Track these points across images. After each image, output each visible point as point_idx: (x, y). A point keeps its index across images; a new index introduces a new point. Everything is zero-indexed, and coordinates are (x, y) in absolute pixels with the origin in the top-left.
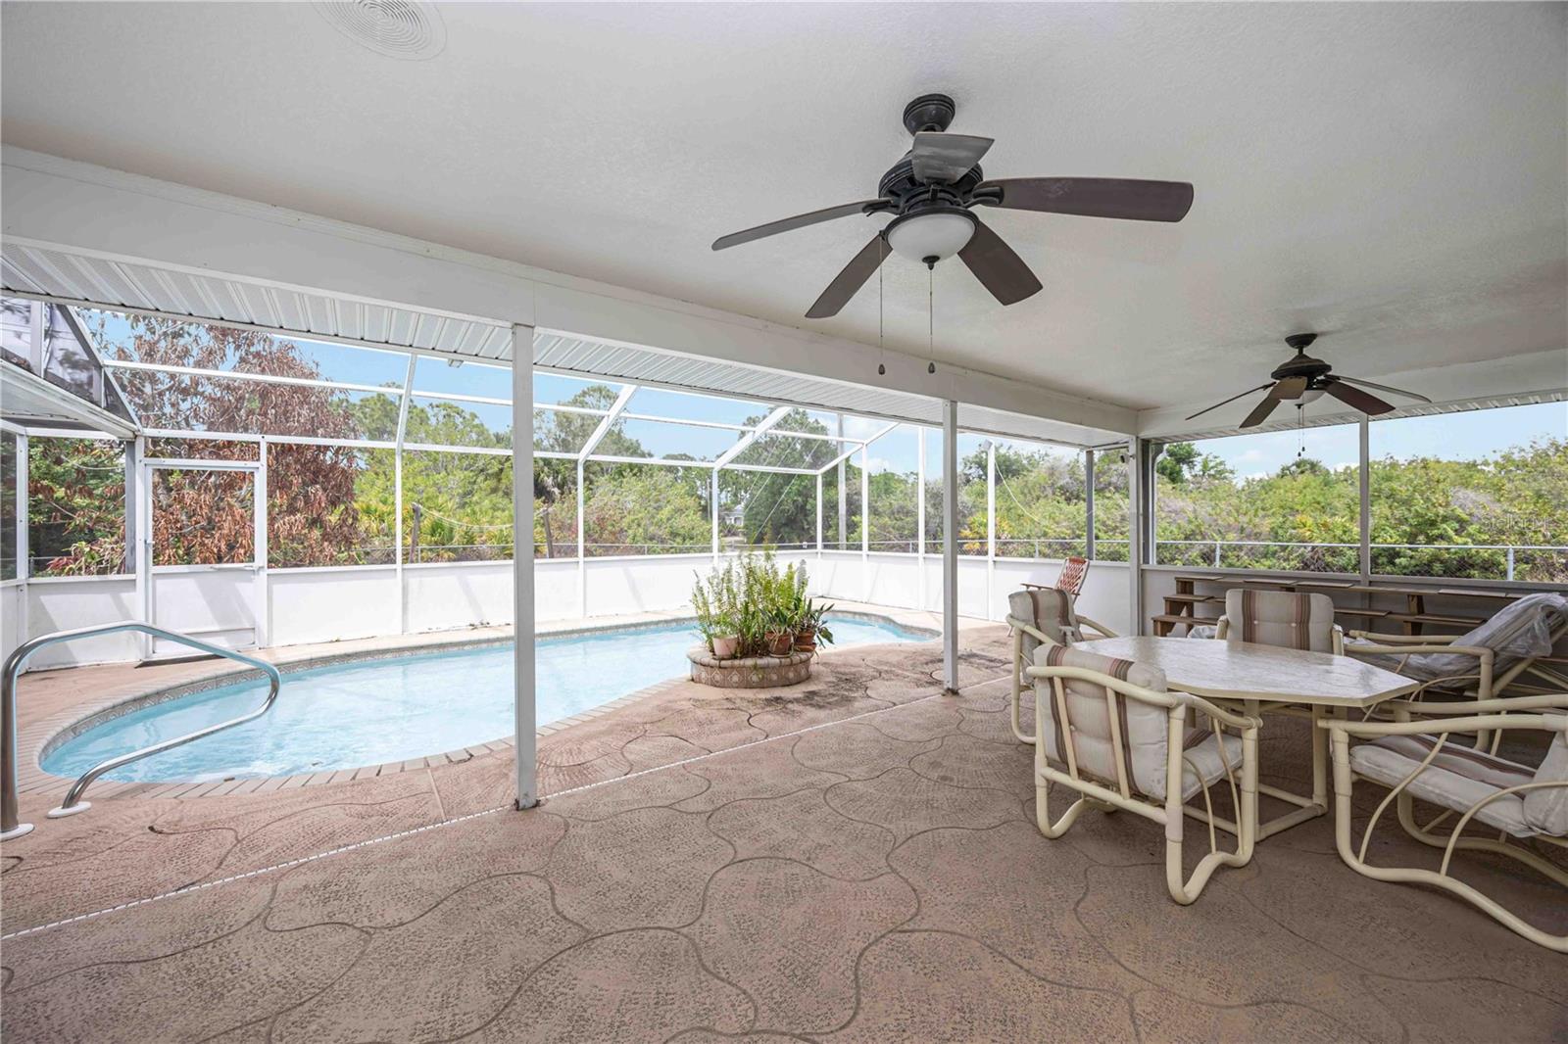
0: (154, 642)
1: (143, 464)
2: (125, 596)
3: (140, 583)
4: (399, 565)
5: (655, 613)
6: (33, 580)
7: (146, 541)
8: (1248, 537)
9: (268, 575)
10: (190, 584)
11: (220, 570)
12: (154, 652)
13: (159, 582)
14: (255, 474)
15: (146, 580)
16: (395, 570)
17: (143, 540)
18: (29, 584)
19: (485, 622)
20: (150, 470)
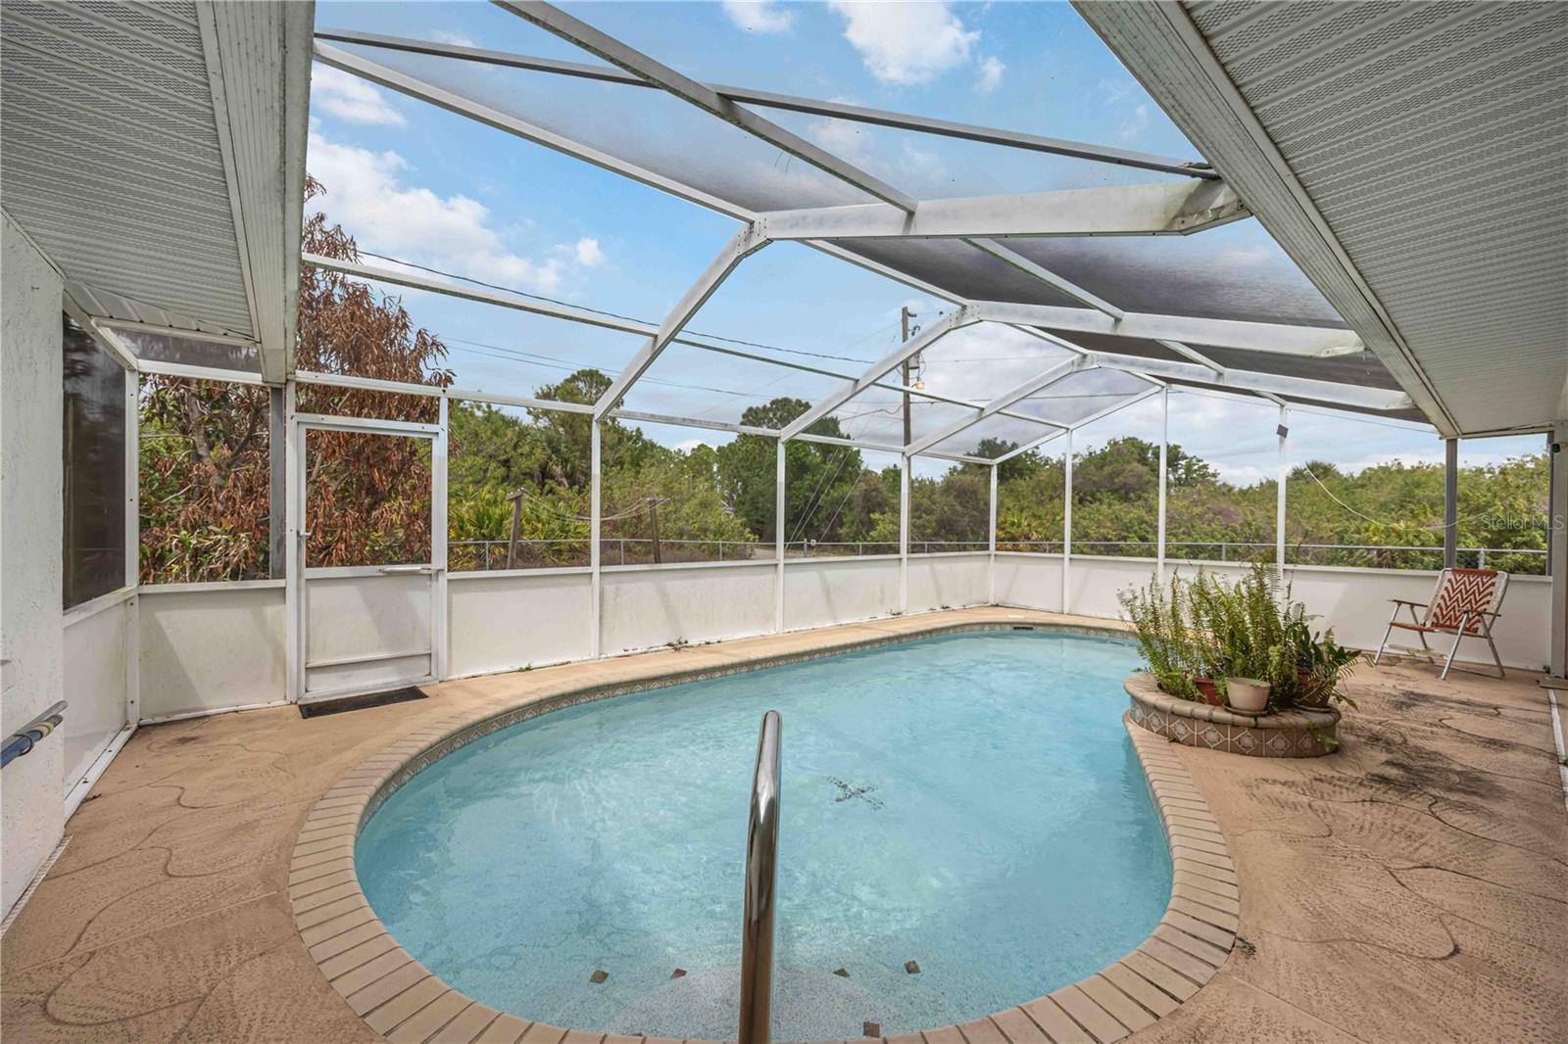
0: (307, 676)
1: (294, 421)
2: (271, 610)
3: (291, 593)
4: (595, 567)
5: (859, 627)
6: (148, 589)
7: (298, 533)
8: (1312, 541)
9: (449, 581)
10: (350, 595)
11: (390, 574)
12: (307, 691)
13: (316, 593)
14: (434, 442)
15: (299, 590)
16: (591, 574)
17: (295, 531)
18: (140, 595)
19: (683, 641)
20: (303, 429)
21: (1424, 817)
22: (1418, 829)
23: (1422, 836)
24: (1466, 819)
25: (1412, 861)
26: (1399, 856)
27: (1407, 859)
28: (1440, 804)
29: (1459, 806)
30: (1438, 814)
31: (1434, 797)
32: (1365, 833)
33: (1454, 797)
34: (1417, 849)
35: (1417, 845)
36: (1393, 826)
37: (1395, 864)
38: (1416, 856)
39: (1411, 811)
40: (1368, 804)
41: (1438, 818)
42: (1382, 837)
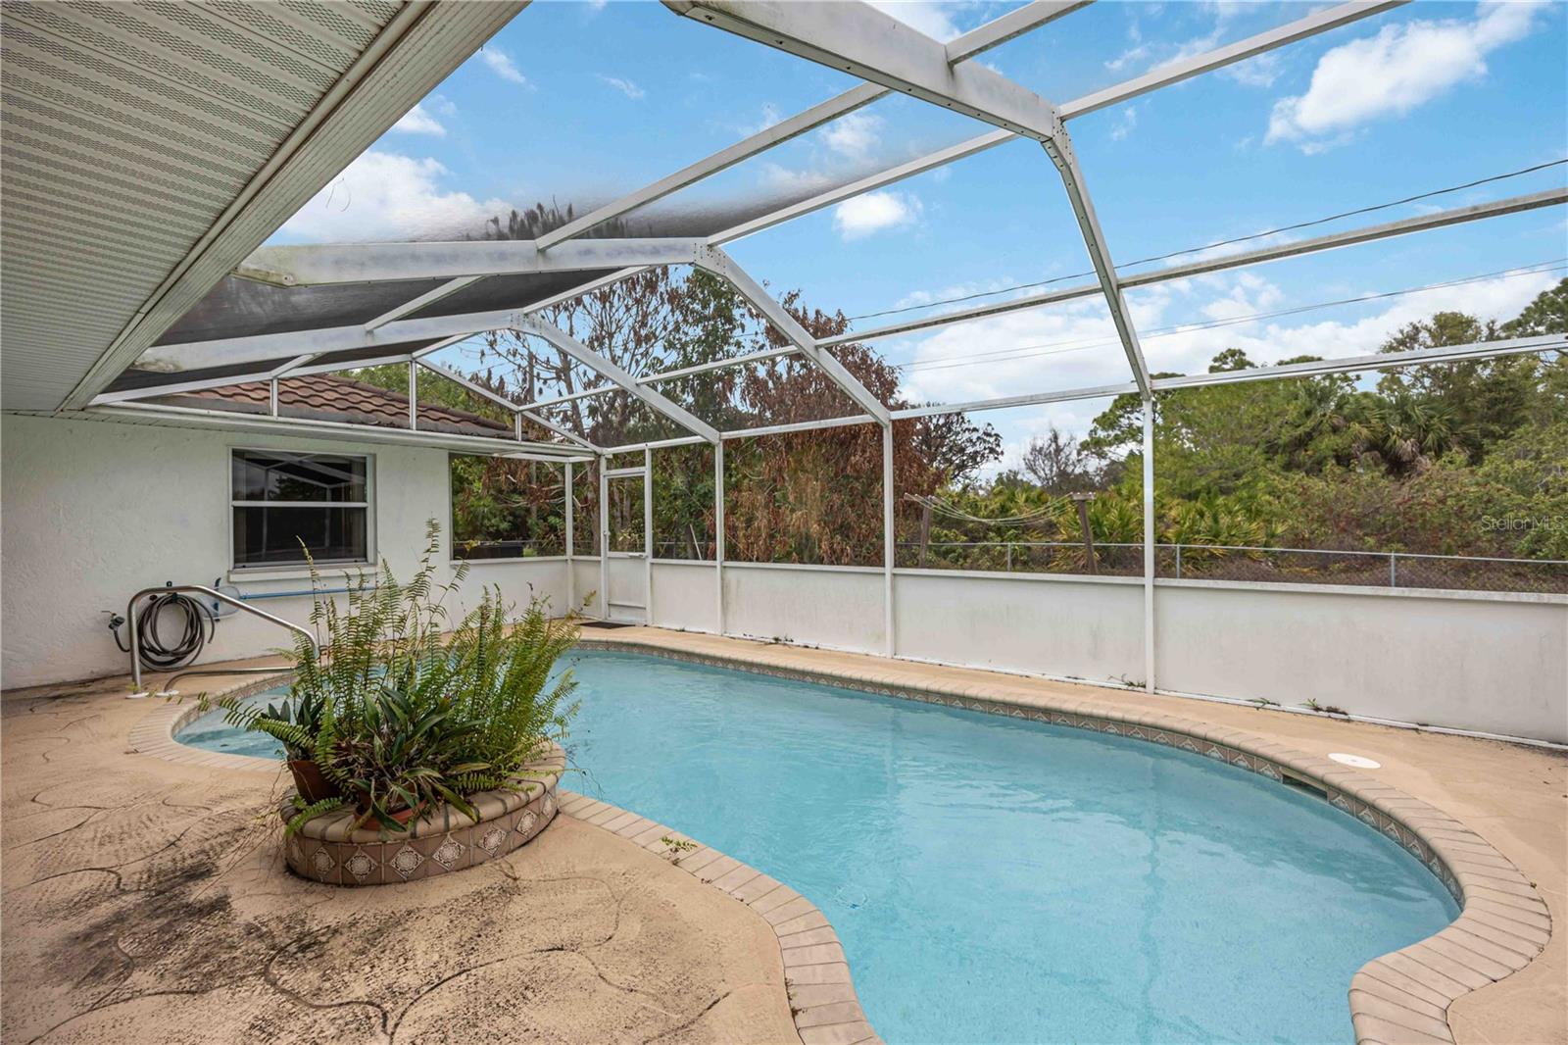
3: (603, 564)
9: (651, 564)
13: (612, 563)
21: (114, 862)
22: (109, 848)
23: (101, 844)
24: (76, 887)
25: (92, 823)
26: (103, 820)
27: (97, 822)
28: (113, 886)
29: (90, 900)
30: (105, 873)
31: (124, 892)
32: (144, 819)
33: (105, 910)
34: (96, 832)
35: (99, 835)
36: (130, 837)
37: (101, 814)
38: (92, 827)
39: (131, 859)
40: (172, 839)
41: (102, 869)
42: (129, 825)
